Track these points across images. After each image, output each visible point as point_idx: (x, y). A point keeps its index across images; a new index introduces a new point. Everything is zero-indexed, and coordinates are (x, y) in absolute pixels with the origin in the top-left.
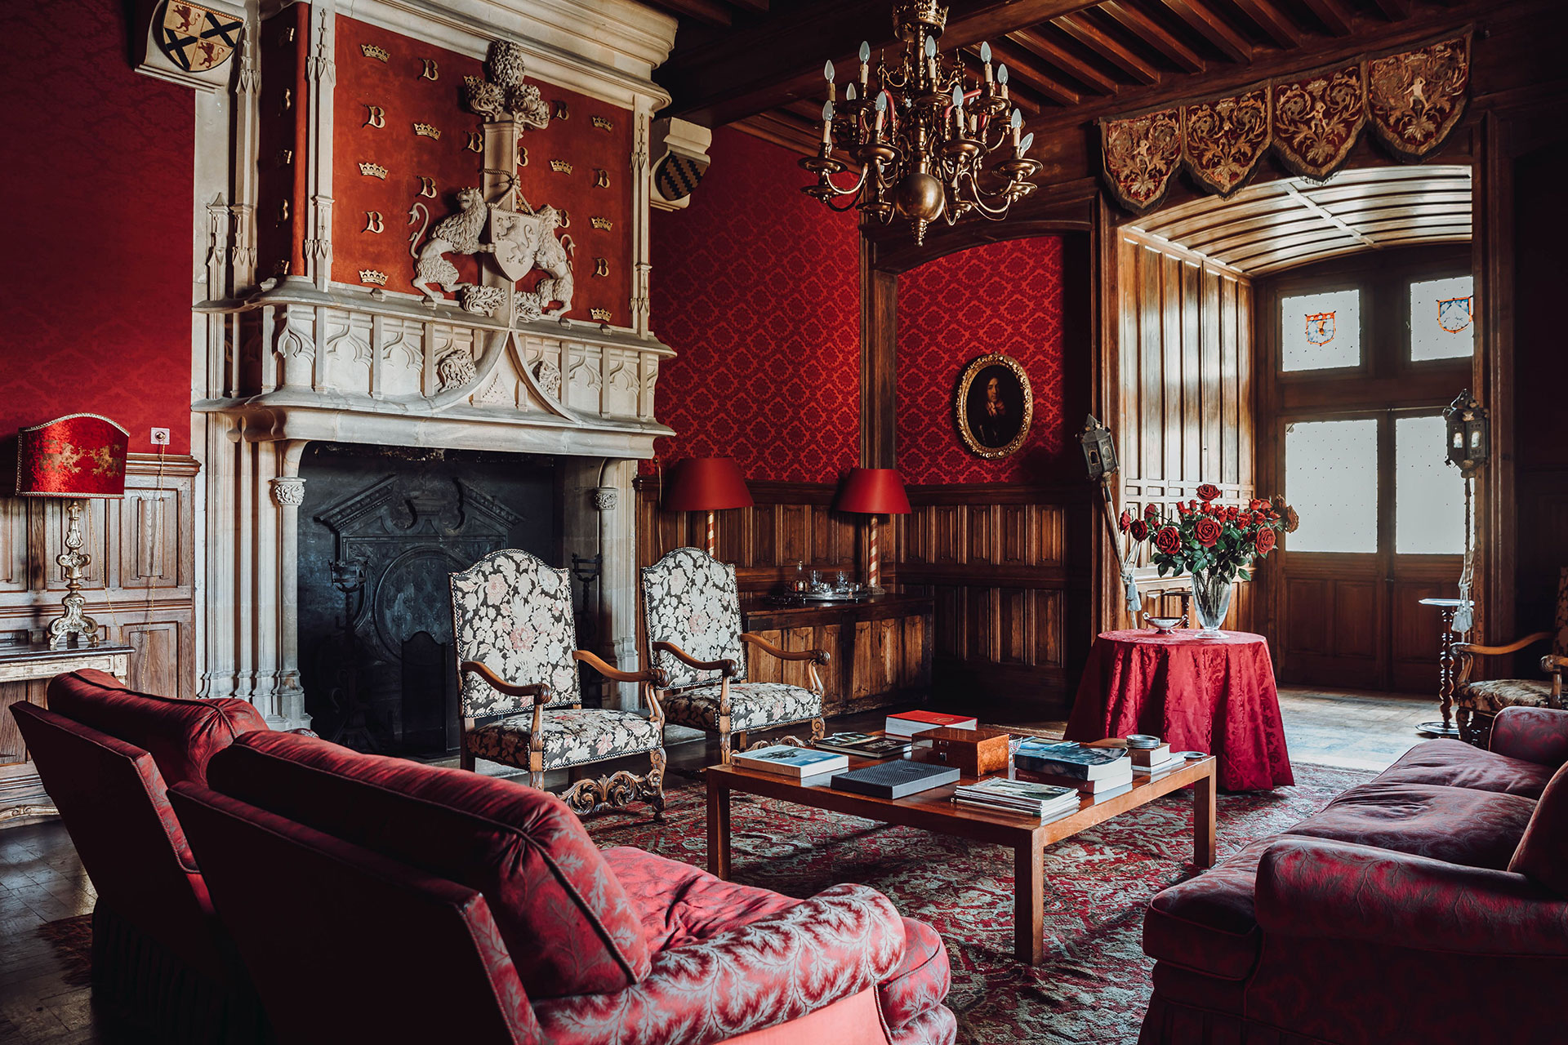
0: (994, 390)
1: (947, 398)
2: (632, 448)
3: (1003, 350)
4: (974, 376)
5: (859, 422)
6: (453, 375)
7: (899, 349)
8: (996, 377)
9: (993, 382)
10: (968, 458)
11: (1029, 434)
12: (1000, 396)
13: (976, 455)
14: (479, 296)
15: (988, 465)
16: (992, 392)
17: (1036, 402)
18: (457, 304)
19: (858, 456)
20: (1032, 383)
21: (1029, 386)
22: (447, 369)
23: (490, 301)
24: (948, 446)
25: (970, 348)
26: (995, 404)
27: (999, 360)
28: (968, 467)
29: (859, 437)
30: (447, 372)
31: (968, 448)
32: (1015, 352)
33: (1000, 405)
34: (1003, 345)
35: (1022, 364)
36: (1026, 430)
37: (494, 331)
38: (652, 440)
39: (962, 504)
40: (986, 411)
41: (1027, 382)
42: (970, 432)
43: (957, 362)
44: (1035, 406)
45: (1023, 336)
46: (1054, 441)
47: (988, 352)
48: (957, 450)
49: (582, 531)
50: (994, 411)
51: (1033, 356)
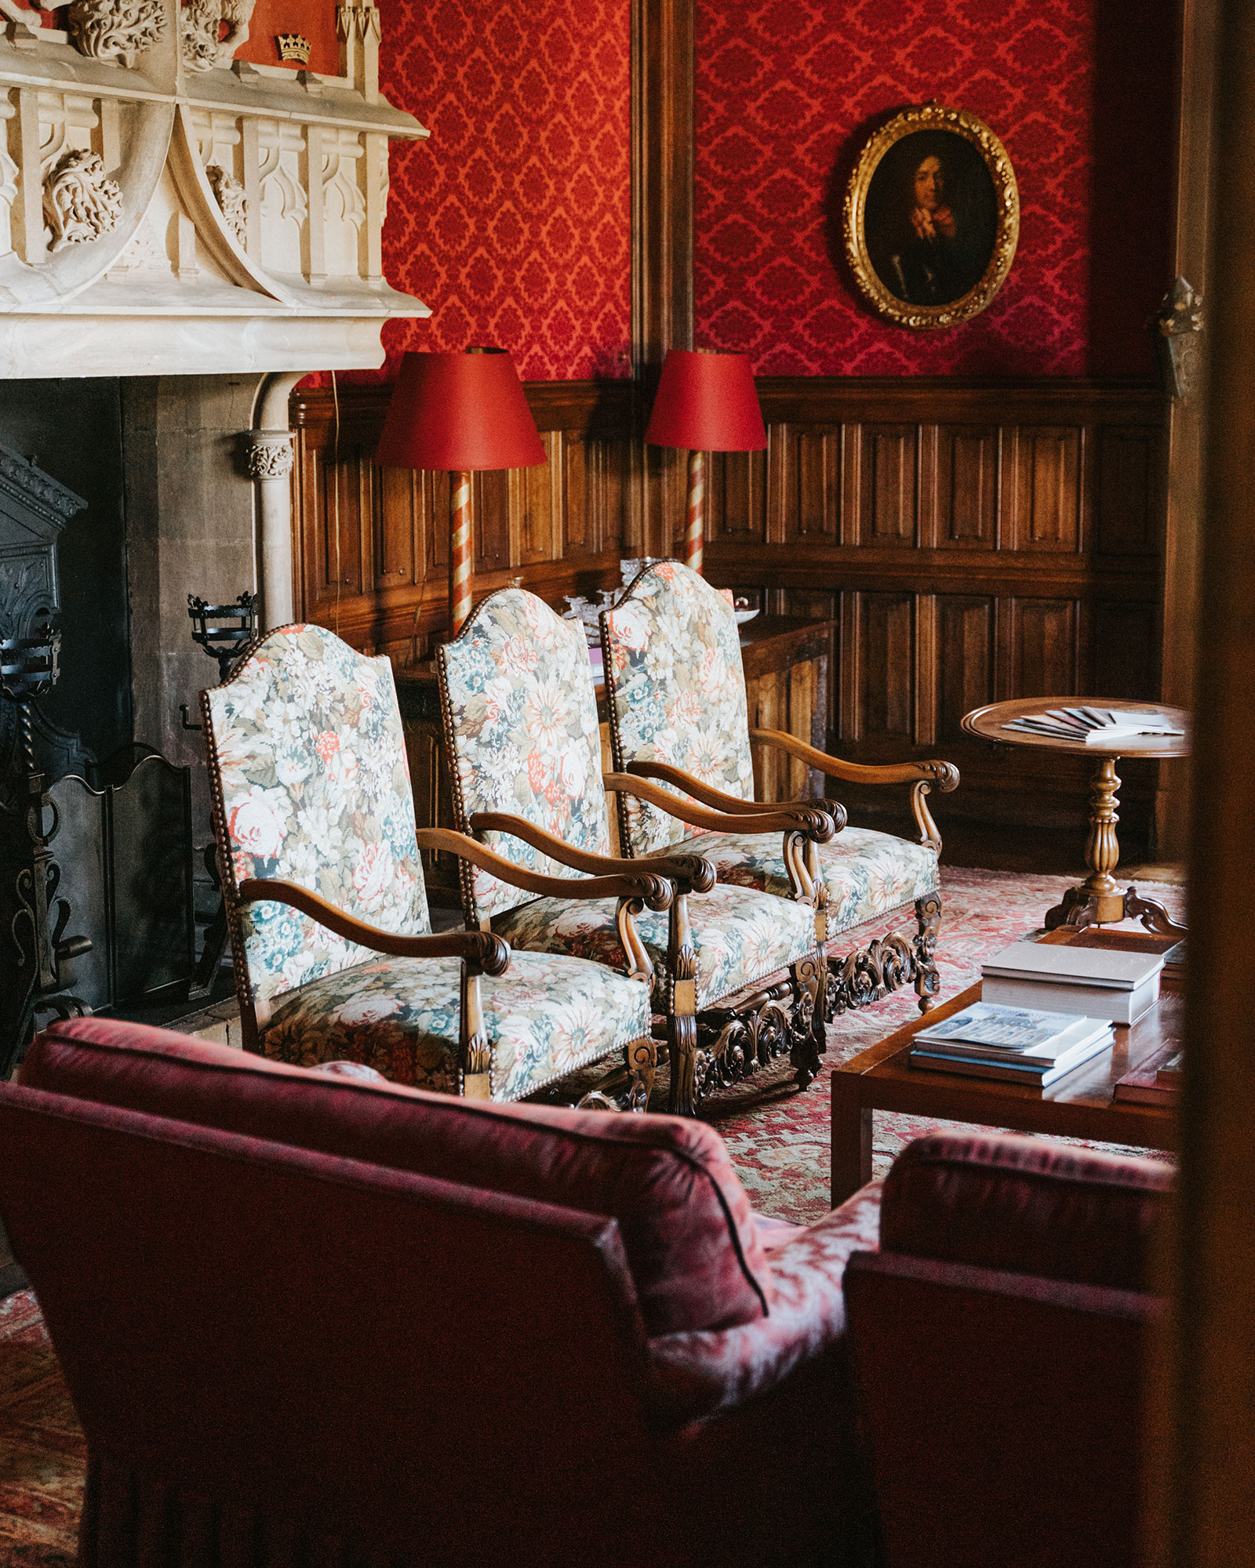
0: (930, 183)
1: (815, 194)
2: (352, 349)
3: (950, 97)
4: (884, 150)
5: (630, 247)
6: (82, 212)
7: (701, 82)
8: (934, 154)
9: (929, 165)
10: (863, 324)
11: (1008, 279)
12: (943, 197)
13: (886, 319)
14: (116, 20)
15: (911, 339)
16: (925, 187)
17: (1026, 212)
18: (61, 36)
19: (628, 318)
20: (1018, 172)
21: (1013, 180)
22: (67, 197)
23: (136, 32)
24: (818, 297)
25: (874, 89)
26: (933, 212)
27: (947, 120)
28: (865, 342)
29: (630, 276)
30: (68, 205)
31: (866, 305)
32: (979, 103)
33: (945, 216)
34: (952, 84)
35: (997, 129)
36: (1004, 272)
37: (140, 103)
38: (378, 327)
39: (851, 423)
40: (910, 229)
41: (1010, 170)
42: (871, 269)
43: (842, 118)
44: (1023, 220)
45: (999, 67)
46: (1064, 294)
47: (916, 99)
48: (838, 307)
49: (209, 525)
50: (930, 228)
51: (1022, 111)
